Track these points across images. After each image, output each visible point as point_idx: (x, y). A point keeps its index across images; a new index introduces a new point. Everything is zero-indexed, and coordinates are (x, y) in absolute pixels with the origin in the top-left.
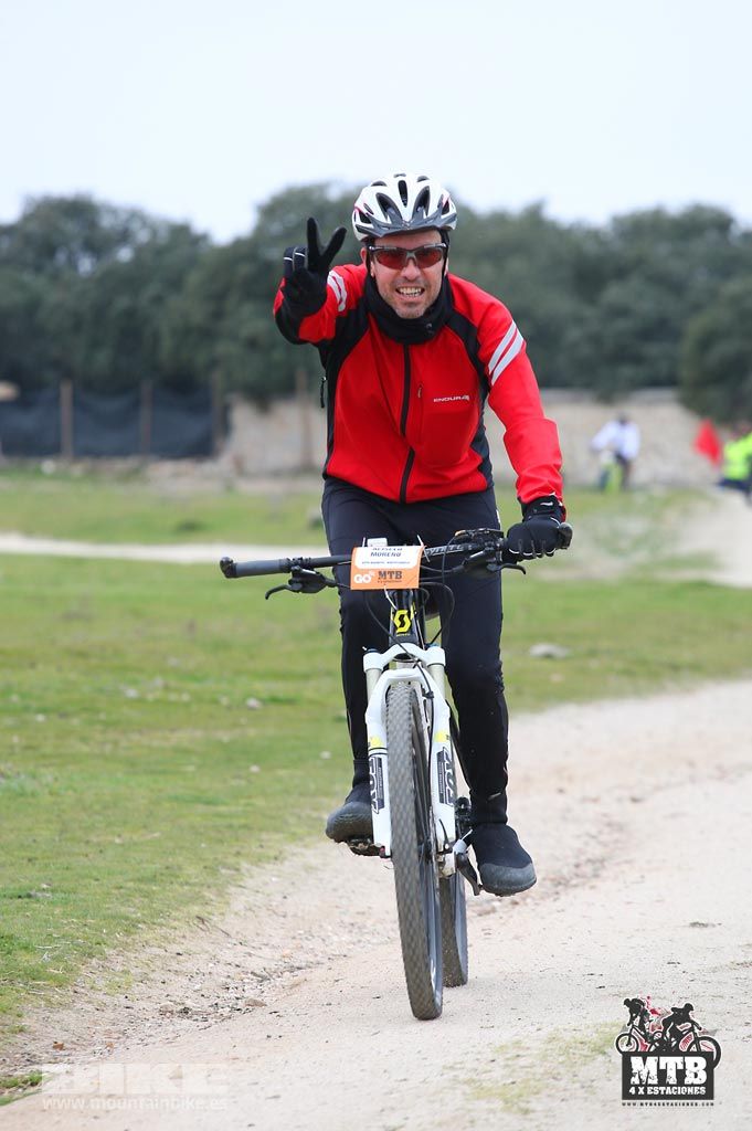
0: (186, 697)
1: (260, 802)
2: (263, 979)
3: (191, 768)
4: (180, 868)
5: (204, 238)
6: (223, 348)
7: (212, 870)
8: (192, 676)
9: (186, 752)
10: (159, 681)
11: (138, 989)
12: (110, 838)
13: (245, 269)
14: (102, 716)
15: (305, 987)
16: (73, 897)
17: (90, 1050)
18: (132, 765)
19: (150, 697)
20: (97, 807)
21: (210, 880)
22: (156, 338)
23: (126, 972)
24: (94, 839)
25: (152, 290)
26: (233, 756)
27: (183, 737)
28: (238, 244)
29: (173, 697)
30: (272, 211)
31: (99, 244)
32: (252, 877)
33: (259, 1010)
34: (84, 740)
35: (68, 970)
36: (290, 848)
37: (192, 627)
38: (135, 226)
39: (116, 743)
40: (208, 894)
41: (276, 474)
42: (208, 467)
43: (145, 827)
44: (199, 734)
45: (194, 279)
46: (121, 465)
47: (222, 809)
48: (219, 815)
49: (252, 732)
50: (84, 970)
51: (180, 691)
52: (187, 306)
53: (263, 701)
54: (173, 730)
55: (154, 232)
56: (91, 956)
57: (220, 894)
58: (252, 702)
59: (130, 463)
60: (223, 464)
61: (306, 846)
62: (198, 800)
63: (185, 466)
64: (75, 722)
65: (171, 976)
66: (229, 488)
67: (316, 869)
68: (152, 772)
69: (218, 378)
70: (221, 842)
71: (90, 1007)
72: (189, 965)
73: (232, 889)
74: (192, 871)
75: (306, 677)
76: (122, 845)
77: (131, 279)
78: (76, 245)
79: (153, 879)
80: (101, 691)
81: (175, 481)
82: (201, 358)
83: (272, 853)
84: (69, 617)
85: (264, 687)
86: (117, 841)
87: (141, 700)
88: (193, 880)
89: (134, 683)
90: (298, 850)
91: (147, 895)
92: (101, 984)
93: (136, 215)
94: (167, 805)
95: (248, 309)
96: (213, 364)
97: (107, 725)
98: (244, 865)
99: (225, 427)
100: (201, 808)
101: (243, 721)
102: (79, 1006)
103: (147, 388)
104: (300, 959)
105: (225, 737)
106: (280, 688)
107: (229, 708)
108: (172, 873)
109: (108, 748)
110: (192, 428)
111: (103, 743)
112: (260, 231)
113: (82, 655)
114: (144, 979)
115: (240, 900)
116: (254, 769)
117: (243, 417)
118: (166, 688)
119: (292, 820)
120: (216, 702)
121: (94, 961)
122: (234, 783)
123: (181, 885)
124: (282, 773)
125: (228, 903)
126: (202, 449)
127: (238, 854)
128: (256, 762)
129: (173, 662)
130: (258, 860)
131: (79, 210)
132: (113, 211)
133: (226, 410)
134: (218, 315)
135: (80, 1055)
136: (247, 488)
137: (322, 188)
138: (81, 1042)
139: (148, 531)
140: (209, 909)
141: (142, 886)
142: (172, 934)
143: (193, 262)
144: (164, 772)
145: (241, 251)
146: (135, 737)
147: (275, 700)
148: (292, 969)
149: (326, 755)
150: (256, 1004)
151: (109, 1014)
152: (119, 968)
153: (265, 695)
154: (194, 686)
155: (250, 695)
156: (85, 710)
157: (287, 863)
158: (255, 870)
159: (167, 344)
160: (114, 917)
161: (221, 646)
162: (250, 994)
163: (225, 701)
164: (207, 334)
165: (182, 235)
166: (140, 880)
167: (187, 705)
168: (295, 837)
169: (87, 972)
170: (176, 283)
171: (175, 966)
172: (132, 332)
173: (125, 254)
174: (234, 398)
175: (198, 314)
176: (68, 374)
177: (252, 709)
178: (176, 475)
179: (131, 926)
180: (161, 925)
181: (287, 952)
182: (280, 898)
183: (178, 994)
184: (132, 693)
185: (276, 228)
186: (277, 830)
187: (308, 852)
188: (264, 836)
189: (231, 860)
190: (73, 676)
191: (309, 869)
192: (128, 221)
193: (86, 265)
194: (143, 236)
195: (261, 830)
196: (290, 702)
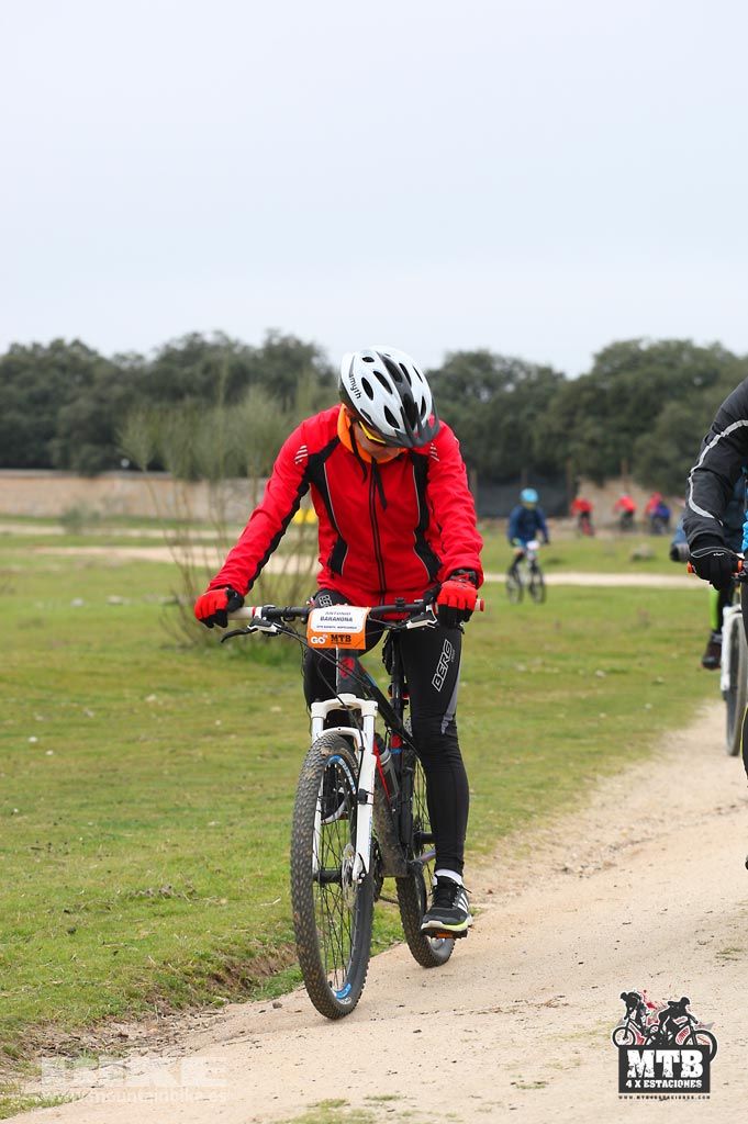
0: (556, 670)
1: (607, 737)
2: (614, 849)
3: (562, 716)
4: (558, 779)
5: (561, 375)
6: (574, 446)
7: (578, 780)
8: (560, 657)
9: (558, 705)
10: (539, 660)
11: (535, 855)
12: (511, 760)
13: (587, 396)
14: (503, 683)
15: (642, 853)
17: (506, 894)
18: (524, 714)
19: (533, 670)
20: (503, 740)
21: (578, 786)
22: (530, 440)
23: (526, 845)
24: (502, 761)
25: (529, 410)
26: (588, 707)
27: (556, 695)
28: (583, 378)
29: (548, 670)
30: (603, 358)
31: (492, 385)
32: (604, 784)
33: (613, 869)
34: (492, 698)
35: (490, 843)
36: (628, 766)
37: (558, 625)
38: (516, 369)
39: (512, 700)
40: (577, 796)
41: (608, 527)
42: (566, 523)
43: (534, 753)
44: (566, 694)
45: (554, 402)
47: (583, 741)
48: (582, 745)
49: (600, 692)
50: (500, 845)
51: (552, 666)
52: (550, 420)
53: (607, 672)
54: (549, 691)
55: (529, 373)
56: (504, 835)
57: (585, 796)
58: (599, 673)
61: (639, 764)
62: (566, 736)
64: (486, 687)
65: (556, 848)
67: (646, 779)
68: (537, 718)
69: (570, 465)
70: (583, 762)
71: (505, 867)
72: (566, 841)
73: (592, 793)
74: (566, 780)
75: (634, 656)
76: (519, 765)
77: (514, 404)
78: (479, 383)
79: (541, 786)
80: (502, 667)
82: (559, 453)
83: (616, 769)
85: (607, 663)
86: (517, 762)
87: (528, 672)
88: (567, 787)
89: (523, 661)
90: (632, 767)
91: (538, 797)
92: (511, 852)
93: (517, 363)
94: (547, 739)
95: (589, 421)
96: (568, 456)
97: (507, 688)
98: (599, 777)
100: (569, 741)
101: (594, 685)
102: (497, 866)
103: (525, 472)
104: (638, 836)
105: (583, 695)
106: (617, 664)
107: (584, 677)
108: (552, 782)
109: (508, 703)
110: (555, 498)
111: (505, 700)
112: (596, 370)
113: (490, 644)
114: (538, 849)
115: (597, 799)
116: (603, 715)
117: (586, 489)
118: (544, 664)
119: (629, 748)
120: (576, 673)
121: (506, 839)
122: (590, 724)
123: (560, 789)
124: (621, 718)
125: (589, 801)
126: (561, 512)
127: (595, 770)
128: (604, 711)
129: (547, 647)
130: (609, 774)
131: (481, 360)
132: (503, 361)
133: (576, 484)
134: (570, 425)
135: (500, 899)
137: (636, 342)
138: (502, 889)
140: (577, 805)
141: (535, 791)
142: (554, 821)
143: (554, 391)
144: (544, 718)
145: (585, 384)
146: (525, 696)
147: (614, 672)
148: (633, 843)
149: (648, 706)
150: (611, 865)
151: (517, 872)
152: (522, 843)
153: (608, 668)
154: (561, 663)
155: (597, 669)
156: (492, 679)
157: (627, 776)
158: (606, 780)
159: (537, 445)
160: (516, 810)
161: (577, 637)
162: (608, 858)
163: (581, 672)
164: (563, 438)
165: (546, 374)
166: (534, 787)
167: (557, 675)
168: (631, 759)
169: (503, 844)
170: (543, 406)
171: (557, 841)
172: (515, 438)
173: (510, 388)
174: (580, 478)
175: (557, 425)
176: (475, 465)
177: (599, 677)
179: (528, 816)
180: (547, 815)
182: (622, 797)
183: (560, 859)
184: (522, 668)
185: (607, 369)
186: (619, 754)
187: (639, 768)
188: (611, 758)
189: (590, 774)
190: (483, 657)
191: (642, 779)
192: (511, 366)
193: (485, 395)
194: (522, 376)
195: (610, 754)
196: (623, 672)
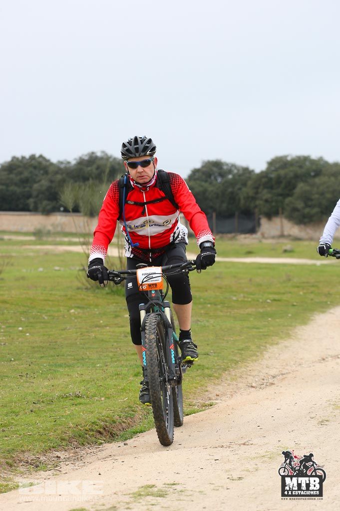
0: (250, 300)
1: (271, 328)
2: (274, 377)
3: (252, 319)
4: (250, 347)
5: (253, 171)
6: (258, 202)
7: (259, 347)
8: (251, 294)
9: (250, 314)
10: (242, 295)
11: (239, 380)
12: (229, 338)
13: (264, 180)
14: (226, 305)
15: (286, 379)
16: (220, 355)
17: (226, 396)
18: (235, 318)
19: (240, 300)
20: (226, 330)
21: (258, 350)
22: (239, 200)
23: (236, 375)
24: (225, 339)
25: (238, 186)
26: (263, 316)
27: (249, 310)
28: (262, 172)
29: (246, 299)
30: (271, 164)
31: (222, 175)
32: (270, 349)
33: (273, 386)
34: (221, 311)
35: (220, 374)
36: (280, 341)
37: (250, 280)
38: (233, 168)
39: (230, 312)
40: (258, 354)
41: (273, 237)
42: (254, 236)
43: (239, 335)
44: (254, 310)
45: (250, 183)
46: (229, 235)
47: (261, 330)
48: (260, 332)
49: (269, 309)
50: (224, 375)
51: (248, 298)
52: (247, 191)
53: (272, 300)
54: (247, 308)
55: (238, 170)
56: (226, 371)
57: (261, 354)
58: (269, 301)
59: (233, 235)
60: (258, 235)
61: (285, 340)
62: (254, 328)
63: (247, 235)
64: (219, 307)
65: (249, 376)
66: (260, 241)
67: (288, 347)
68: (241, 320)
69: (257, 210)
70: (261, 339)
71: (226, 385)
72: (253, 373)
73: (264, 352)
74: (253, 347)
75: (284, 294)
76: (233, 340)
77: (232, 183)
78: (216, 174)
79: (242, 350)
80: (226, 298)
81: (245, 240)
82: (252, 205)
83: (276, 342)
84: (216, 278)
85: (272, 297)
86: (232, 339)
87: (237, 300)
88: (254, 350)
89: (235, 296)
90: (282, 341)
91: (241, 354)
92: (229, 378)
93: (233, 166)
94: (245, 329)
95: (265, 191)
96: (256, 207)
97: (228, 307)
98: (268, 346)
99: (259, 225)
100: (255, 330)
101: (266, 306)
102: (222, 384)
103: (237, 214)
104: (284, 371)
105: (261, 310)
106: (276, 297)
107: (262, 302)
108: (247, 348)
109: (228, 314)
110: (249, 225)
111: (227, 312)
112: (268, 169)
113: (221, 288)
114: (241, 377)
115: (266, 355)
116: (270, 319)
117: (264, 221)
118: (244, 297)
119: (281, 333)
120: (258, 301)
121: (227, 372)
122: (264, 323)
123: (250, 351)
124: (278, 320)
125: (263, 356)
126: (252, 231)
127: (266, 343)
128: (270, 317)
129: (246, 290)
130: (272, 344)
131: (217, 164)
132: (227, 165)
133: (259, 219)
134: (257, 193)
135: (223, 398)
136: (265, 241)
137: (286, 157)
138: (224, 394)
139: (237, 254)
140: (258, 358)
141: (240, 352)
142: (248, 365)
143: (250, 178)
144: (244, 320)
145: (263, 175)
146: (236, 310)
147: (275, 300)
148: (282, 374)
149: (290, 315)
150: (272, 384)
151: (231, 387)
152: (234, 374)
153: (272, 299)
154: (252, 296)
155: (267, 299)
156: (221, 303)
157: (280, 345)
158: (271, 347)
159: (242, 202)
160: (231, 360)
161: (259, 285)
162: (271, 381)
163: (261, 300)
164: (254, 199)
165: (246, 170)
166: (239, 350)
167: (250, 302)
168: (281, 338)
169: (225, 375)
170: (245, 185)
171: (249, 374)
172: (233, 198)
173: (230, 176)
174: (261, 216)
175: (251, 193)
176: (215, 210)
177: (268, 302)
178: (245, 238)
179: (236, 362)
180: (245, 362)
181: (281, 369)
182: (278, 355)
183: (250, 381)
184: (234, 298)
185: (273, 168)
186: (276, 336)
187: (285, 342)
188: (273, 338)
189: (264, 344)
190: (218, 294)
191: (286, 347)
192: (231, 167)
193: (219, 180)
194: (235, 171)
195: (273, 336)
196: (279, 300)
